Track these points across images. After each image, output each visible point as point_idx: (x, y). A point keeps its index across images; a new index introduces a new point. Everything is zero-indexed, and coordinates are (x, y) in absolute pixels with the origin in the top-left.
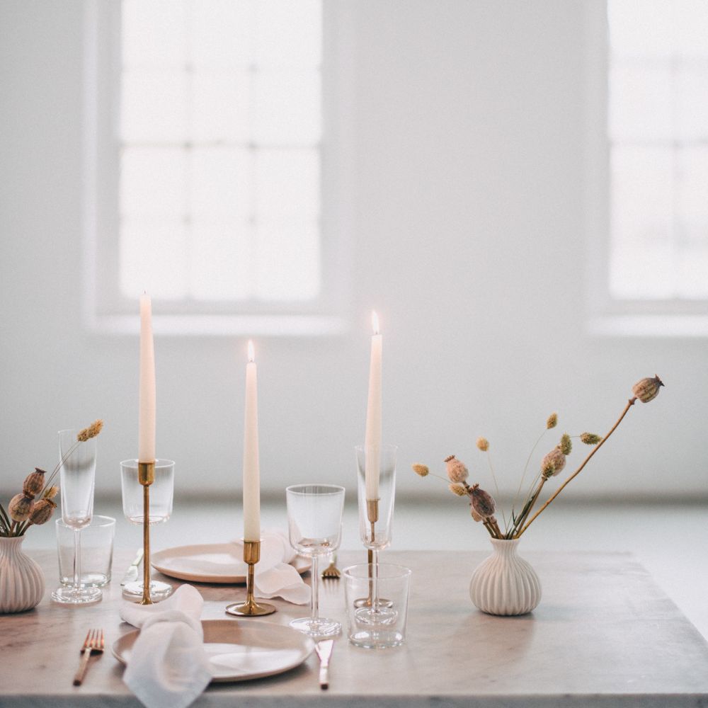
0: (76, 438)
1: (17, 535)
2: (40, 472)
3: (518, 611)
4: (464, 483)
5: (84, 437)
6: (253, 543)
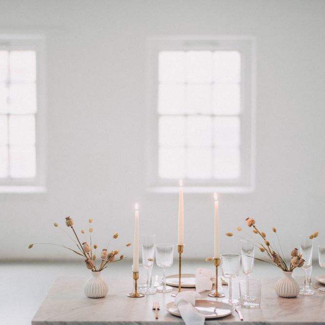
1: (290, 271)
2: (296, 249)
5: (312, 237)
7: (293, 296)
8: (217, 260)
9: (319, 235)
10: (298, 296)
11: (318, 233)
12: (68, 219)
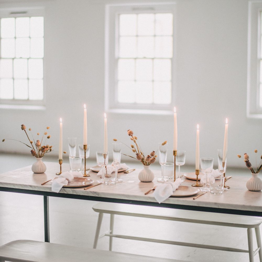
0: (161, 144)
1: (148, 165)
2: (154, 152)
3: (255, 190)
4: (248, 160)
5: (163, 144)
6: (197, 170)
7: (149, 181)
8: (104, 155)
9: (167, 143)
10: (152, 181)
11: (166, 142)
12: (22, 125)
